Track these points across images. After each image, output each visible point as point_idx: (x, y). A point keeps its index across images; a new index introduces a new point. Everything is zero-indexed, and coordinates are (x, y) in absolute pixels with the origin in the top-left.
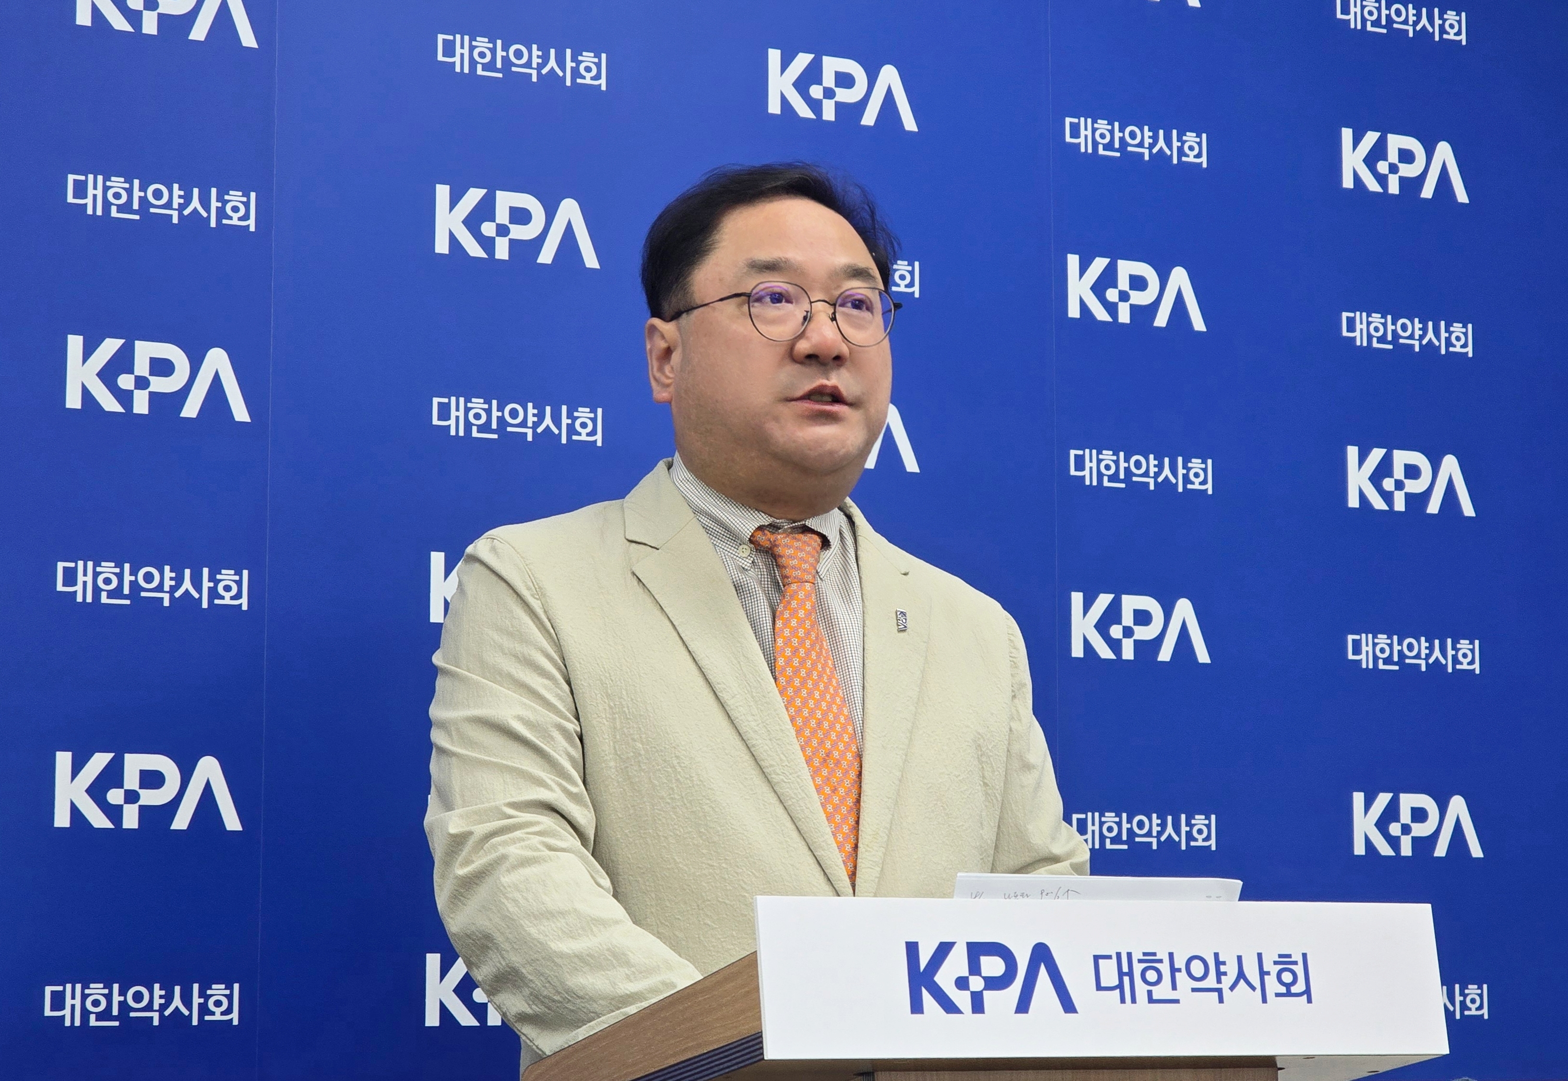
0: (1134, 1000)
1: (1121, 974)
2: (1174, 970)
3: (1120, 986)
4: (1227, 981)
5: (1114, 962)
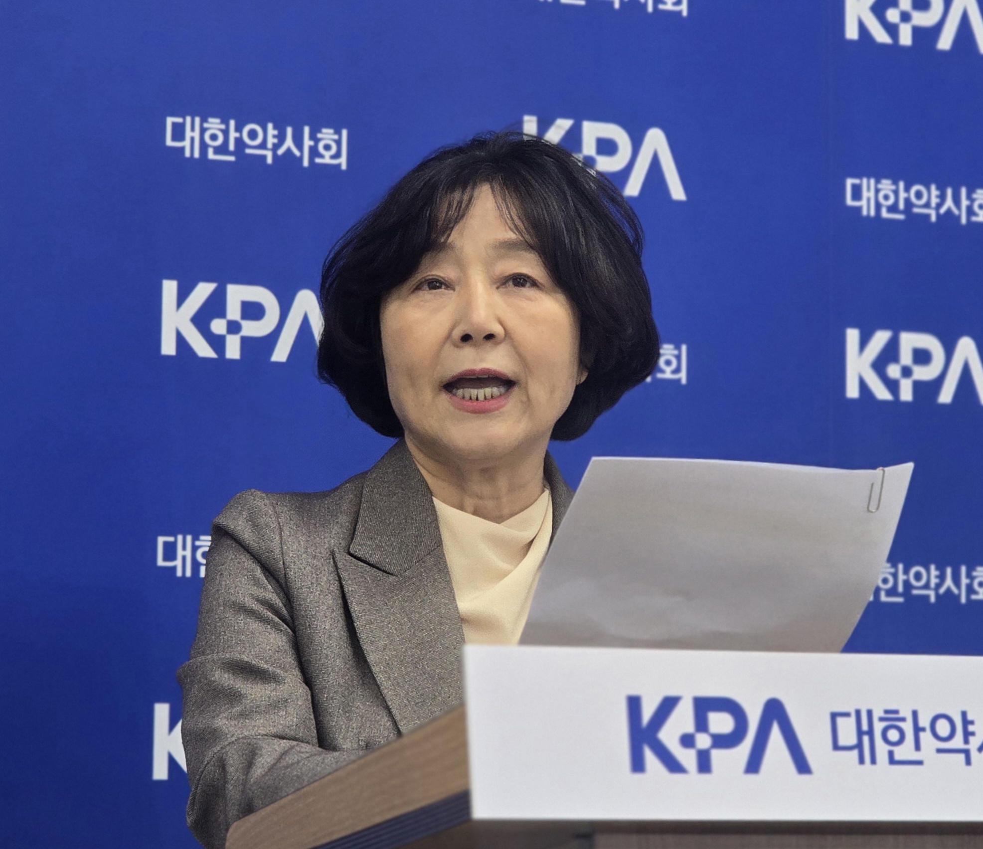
0: (873, 761)
1: (860, 733)
2: (918, 730)
3: (859, 746)
4: (974, 743)
5: (852, 720)
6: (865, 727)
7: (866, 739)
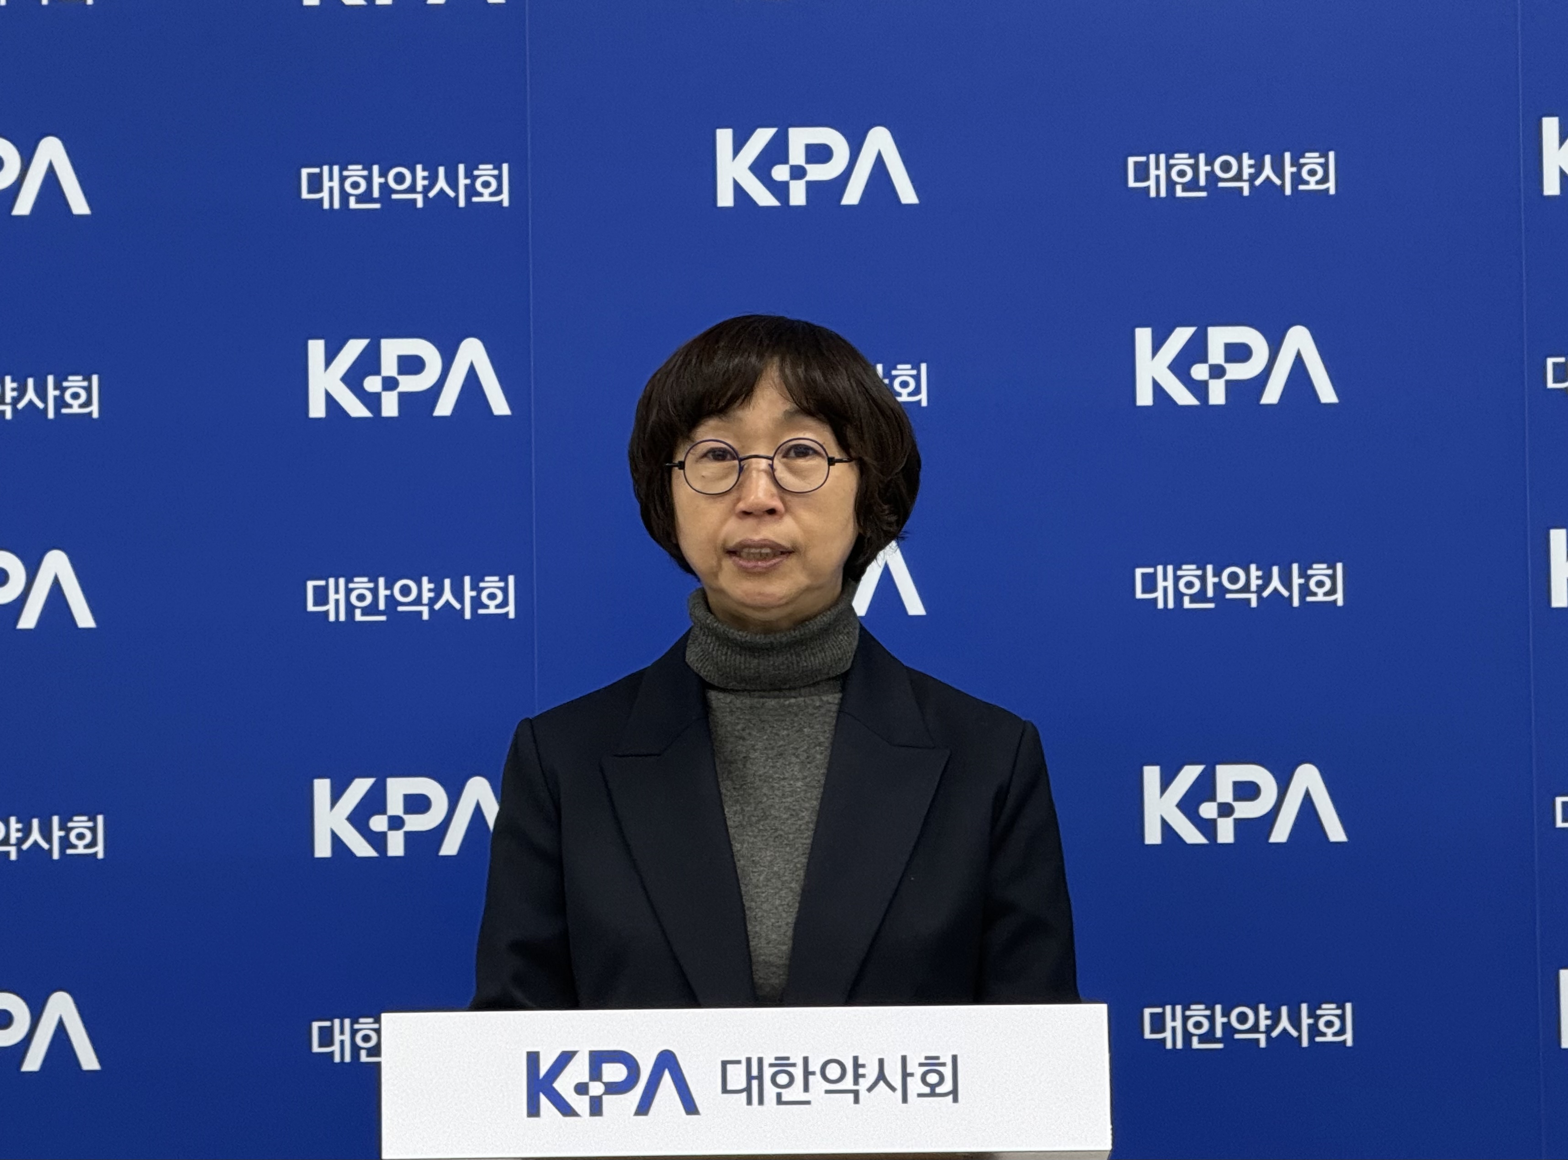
0: (761, 1102)
1: (750, 1078)
2: (807, 1073)
3: (748, 1089)
4: (864, 1084)
5: (743, 1066)
6: (755, 1072)
7: (755, 1084)
